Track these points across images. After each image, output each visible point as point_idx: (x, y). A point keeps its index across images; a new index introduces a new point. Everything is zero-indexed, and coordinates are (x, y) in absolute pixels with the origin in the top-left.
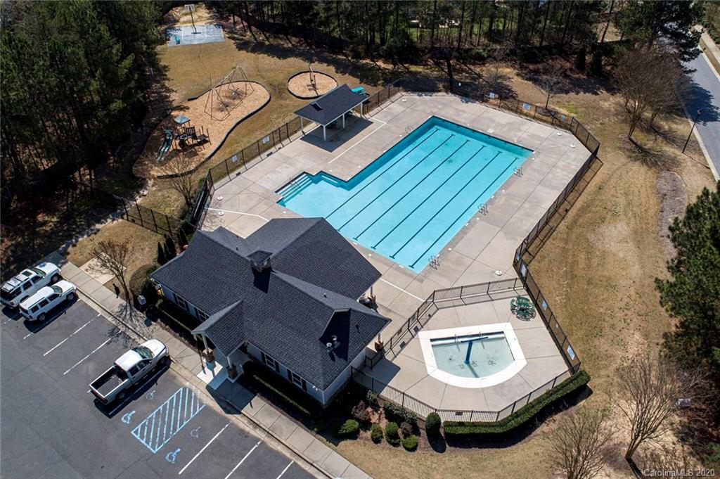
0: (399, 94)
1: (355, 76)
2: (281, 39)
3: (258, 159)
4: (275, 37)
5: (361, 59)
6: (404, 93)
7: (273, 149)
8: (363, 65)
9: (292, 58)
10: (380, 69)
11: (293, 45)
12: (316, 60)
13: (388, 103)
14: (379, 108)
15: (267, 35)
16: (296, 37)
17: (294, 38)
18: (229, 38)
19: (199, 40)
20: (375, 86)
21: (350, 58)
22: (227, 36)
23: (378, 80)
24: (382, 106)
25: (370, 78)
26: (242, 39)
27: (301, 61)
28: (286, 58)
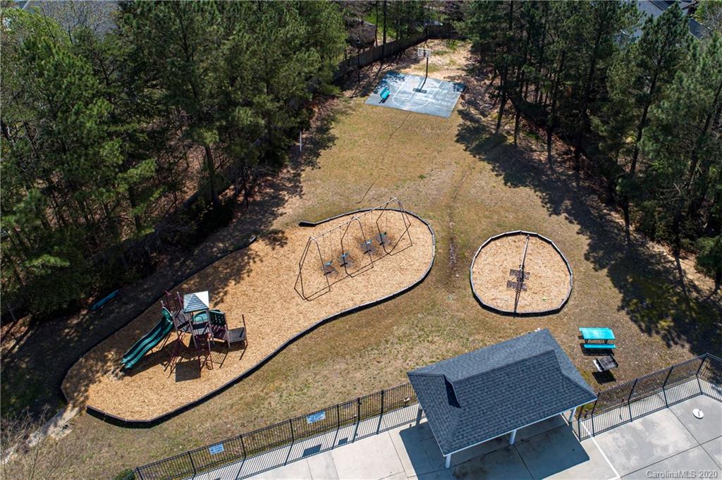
0: (692, 384)
1: (618, 282)
2: (537, 138)
3: (280, 454)
4: (531, 132)
5: (652, 240)
6: (707, 386)
7: (327, 439)
8: (653, 256)
9: (527, 189)
10: (681, 282)
11: (550, 157)
12: (567, 211)
13: (654, 401)
14: (625, 410)
15: (523, 122)
16: (565, 141)
17: (559, 143)
18: (460, 112)
19: (416, 104)
20: (648, 331)
21: (631, 228)
22: (460, 107)
23: (662, 317)
24: (637, 408)
25: (648, 301)
26: (477, 121)
27: (539, 202)
28: (516, 186)
